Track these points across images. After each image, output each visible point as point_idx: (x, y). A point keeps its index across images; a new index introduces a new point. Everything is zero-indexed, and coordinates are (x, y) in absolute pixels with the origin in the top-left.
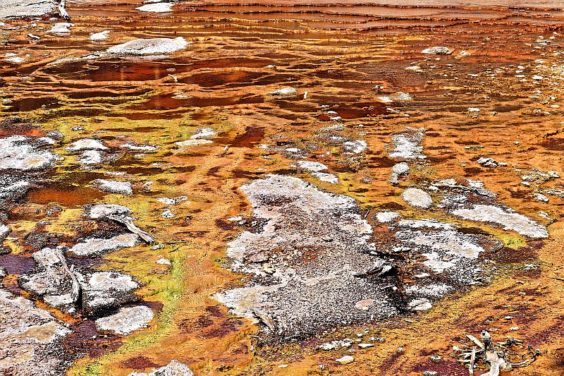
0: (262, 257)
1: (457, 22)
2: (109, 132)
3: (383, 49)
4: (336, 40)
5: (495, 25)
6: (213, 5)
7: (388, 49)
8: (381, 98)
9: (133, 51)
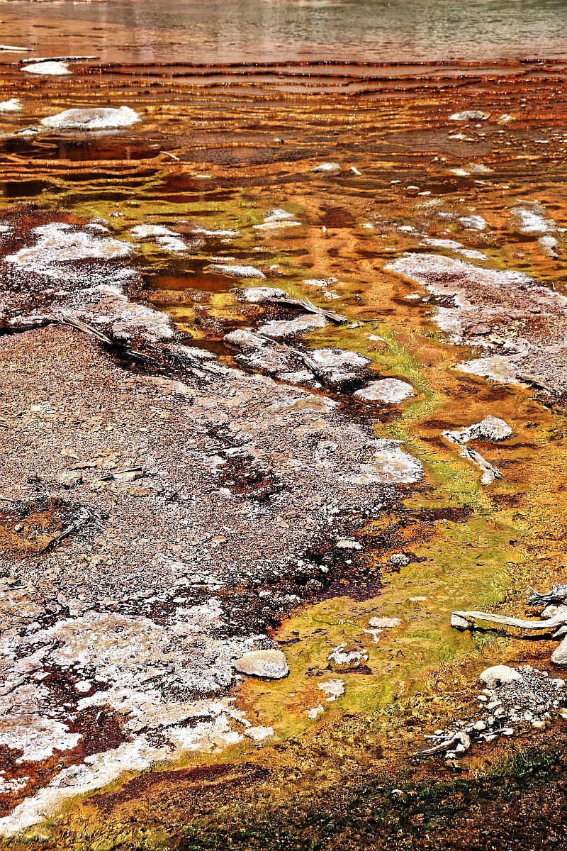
0: (485, 329)
1: (467, 82)
2: (161, 217)
3: (397, 117)
4: (330, 107)
5: (517, 83)
6: (119, 66)
7: (404, 117)
8: (454, 171)
9: (77, 125)
